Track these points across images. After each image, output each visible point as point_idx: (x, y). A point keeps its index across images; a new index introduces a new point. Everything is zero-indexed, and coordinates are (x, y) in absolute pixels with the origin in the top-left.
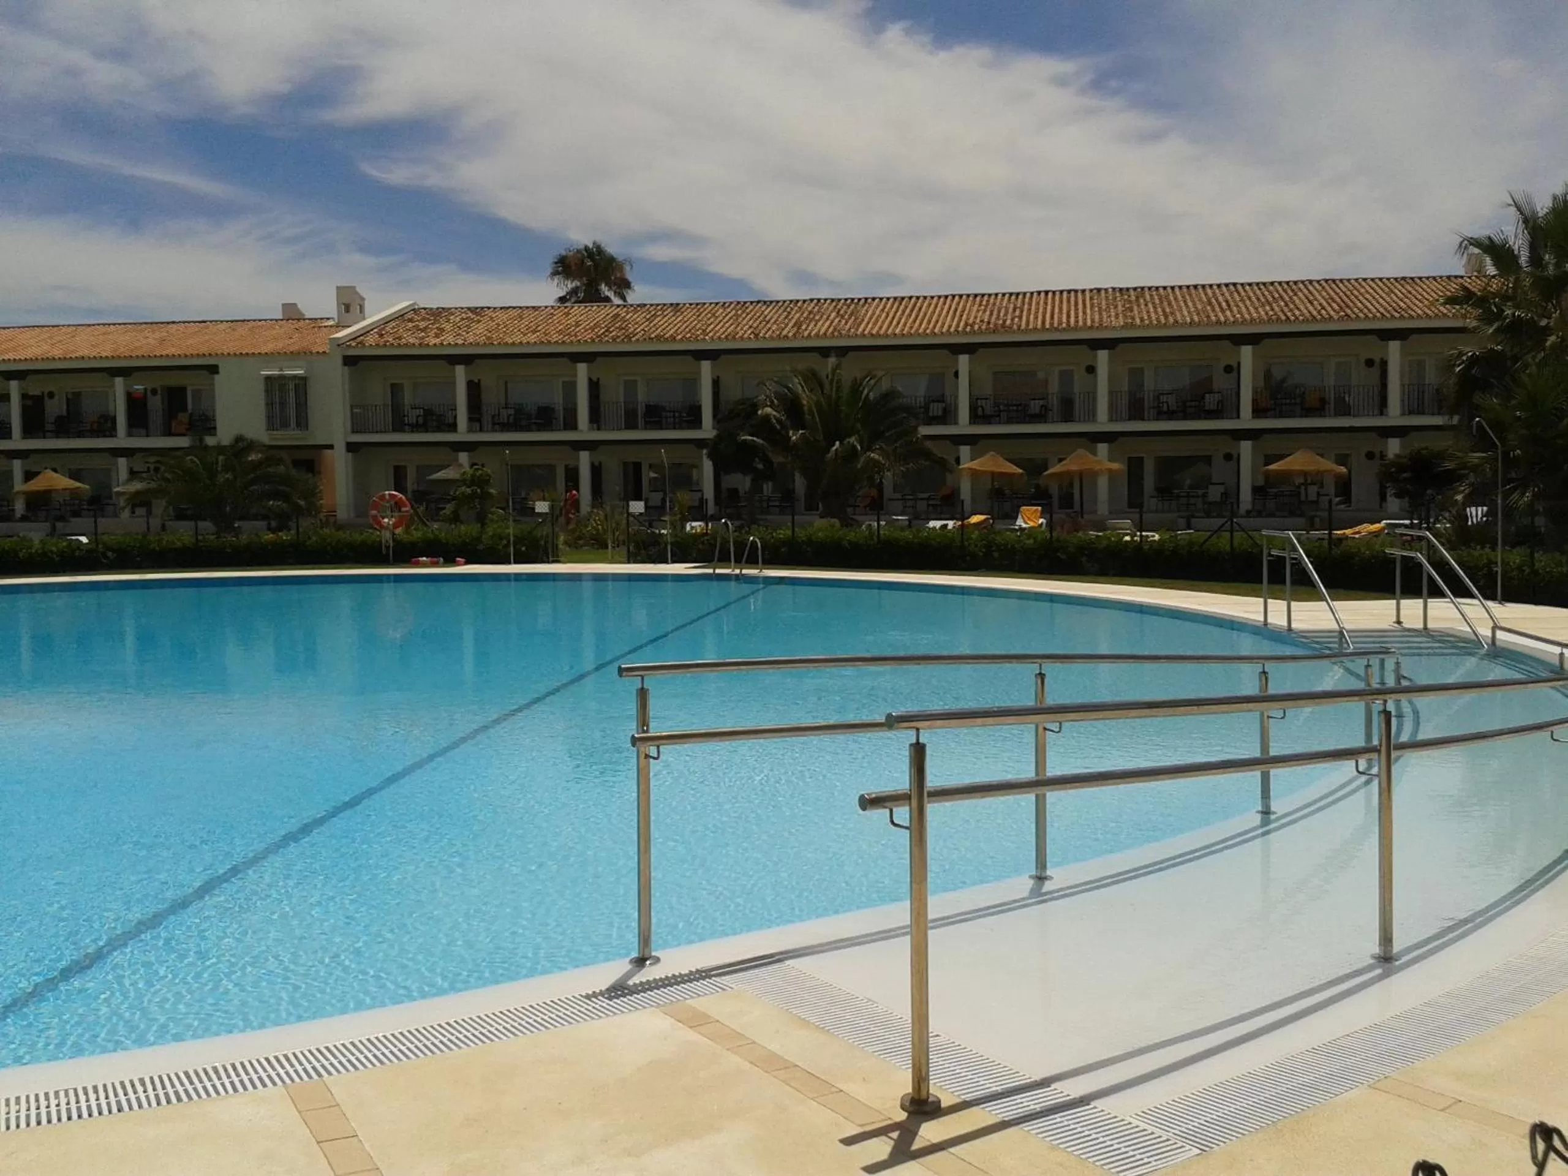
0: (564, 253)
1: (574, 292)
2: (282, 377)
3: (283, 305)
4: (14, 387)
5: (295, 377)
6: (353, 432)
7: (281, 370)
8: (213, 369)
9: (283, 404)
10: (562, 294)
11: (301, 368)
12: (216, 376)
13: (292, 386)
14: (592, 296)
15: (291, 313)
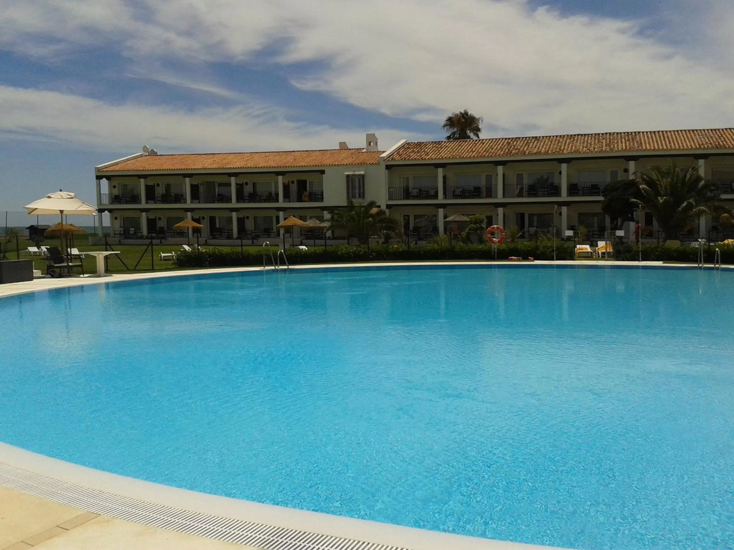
0: (451, 116)
1: (454, 134)
2: (354, 175)
3: (340, 143)
4: (233, 180)
5: (360, 175)
6: (389, 200)
7: (354, 172)
8: (323, 172)
9: (353, 188)
10: (449, 135)
11: (362, 171)
12: (324, 175)
13: (357, 180)
14: (464, 136)
15: (343, 146)
